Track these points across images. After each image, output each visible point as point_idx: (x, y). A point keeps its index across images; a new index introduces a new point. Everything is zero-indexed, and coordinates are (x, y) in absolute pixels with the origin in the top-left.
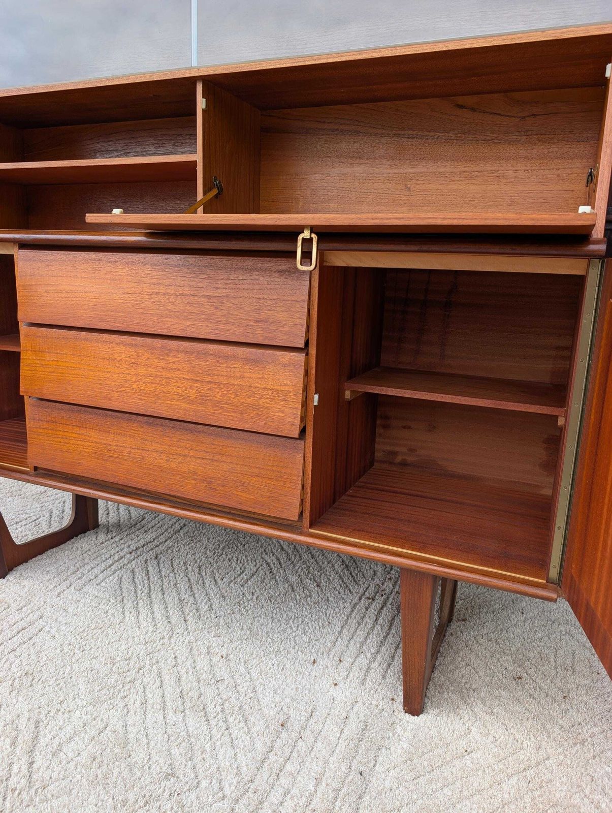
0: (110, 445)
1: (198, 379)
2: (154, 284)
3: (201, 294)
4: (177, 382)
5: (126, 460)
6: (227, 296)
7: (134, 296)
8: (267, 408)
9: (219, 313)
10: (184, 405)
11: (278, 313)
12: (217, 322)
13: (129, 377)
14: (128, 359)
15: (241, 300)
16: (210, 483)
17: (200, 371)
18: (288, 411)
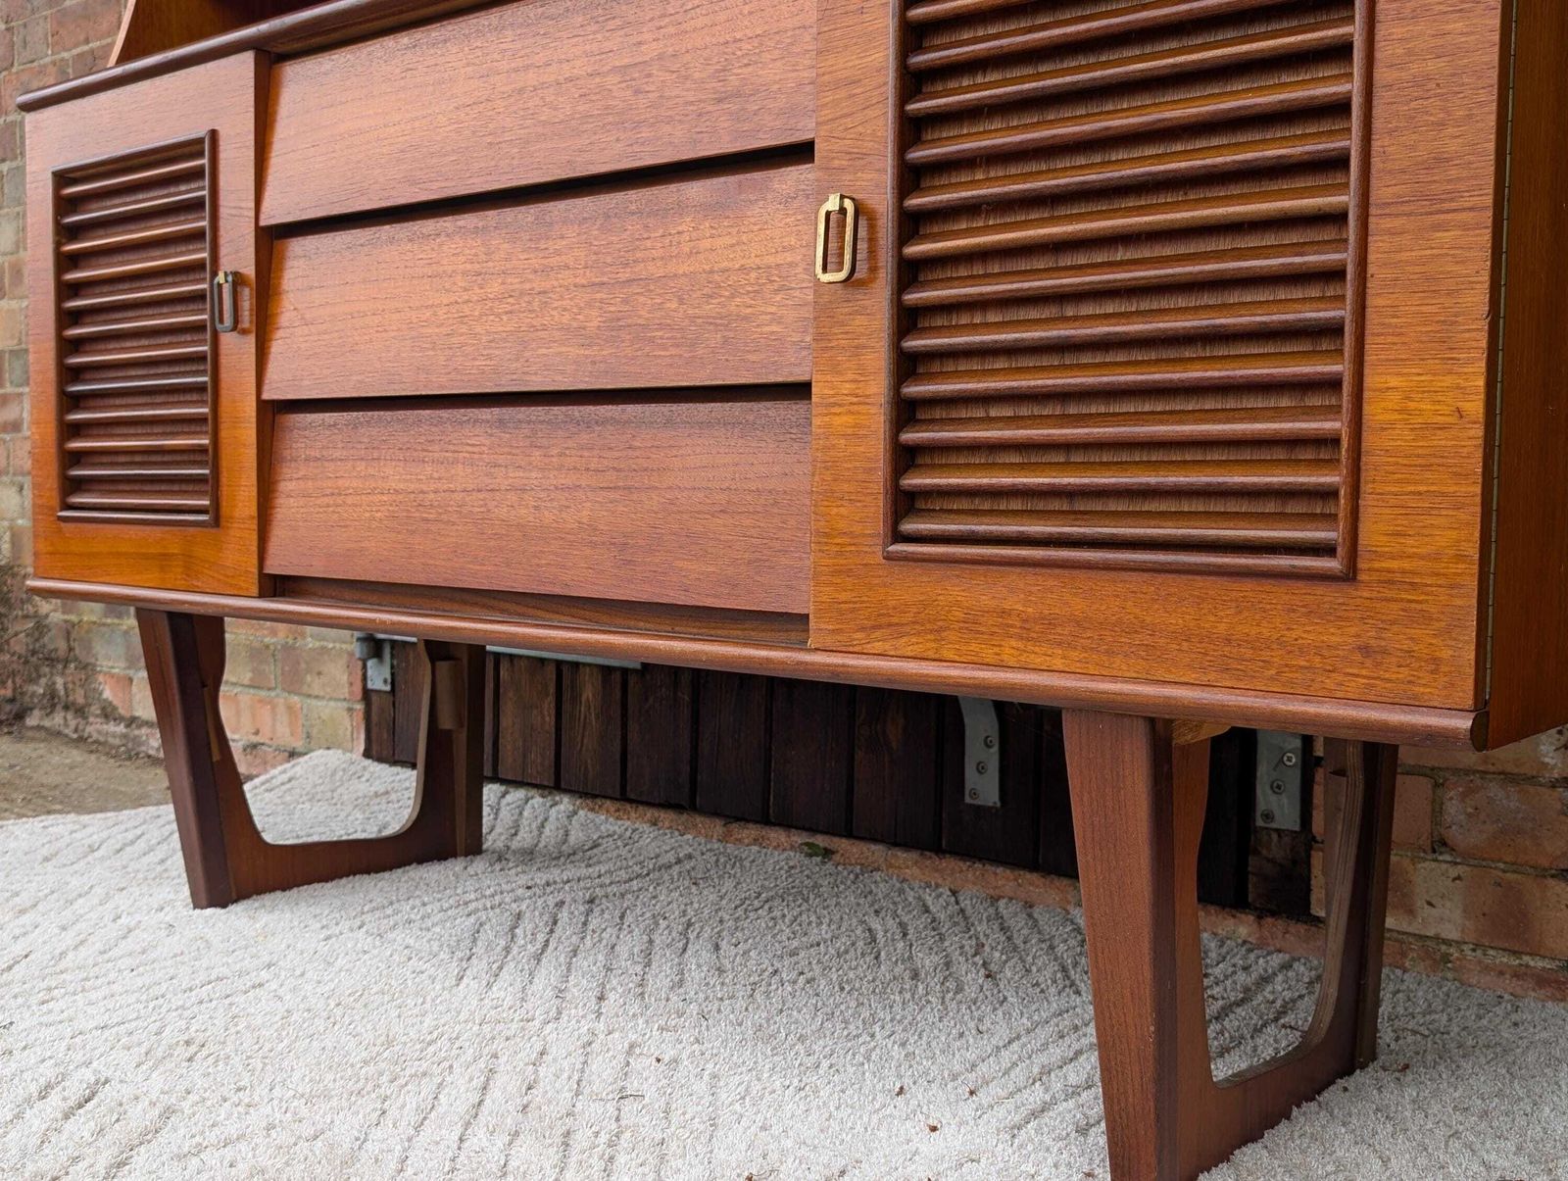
0: (423, 492)
1: (605, 279)
2: (516, 70)
3: (605, 69)
4: (562, 298)
5: (454, 524)
6: (660, 57)
7: (477, 109)
8: (746, 318)
9: (642, 102)
12: (637, 125)
13: (467, 310)
14: (469, 266)
15: (688, 57)
16: (622, 547)
17: (610, 260)
18: (787, 315)
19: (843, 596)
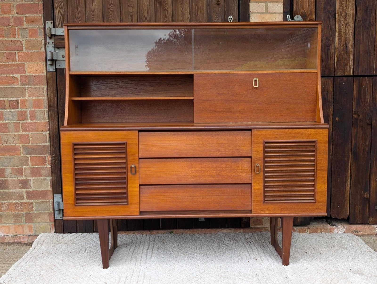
0: (178, 197)
1: (215, 169)
3: (215, 143)
4: (207, 171)
6: (225, 143)
7: (190, 145)
8: (241, 175)
9: (222, 148)
10: (210, 178)
11: (242, 147)
12: (222, 151)
13: (188, 172)
14: (188, 166)
16: (220, 203)
17: (216, 167)
18: (247, 175)
19: (257, 207)
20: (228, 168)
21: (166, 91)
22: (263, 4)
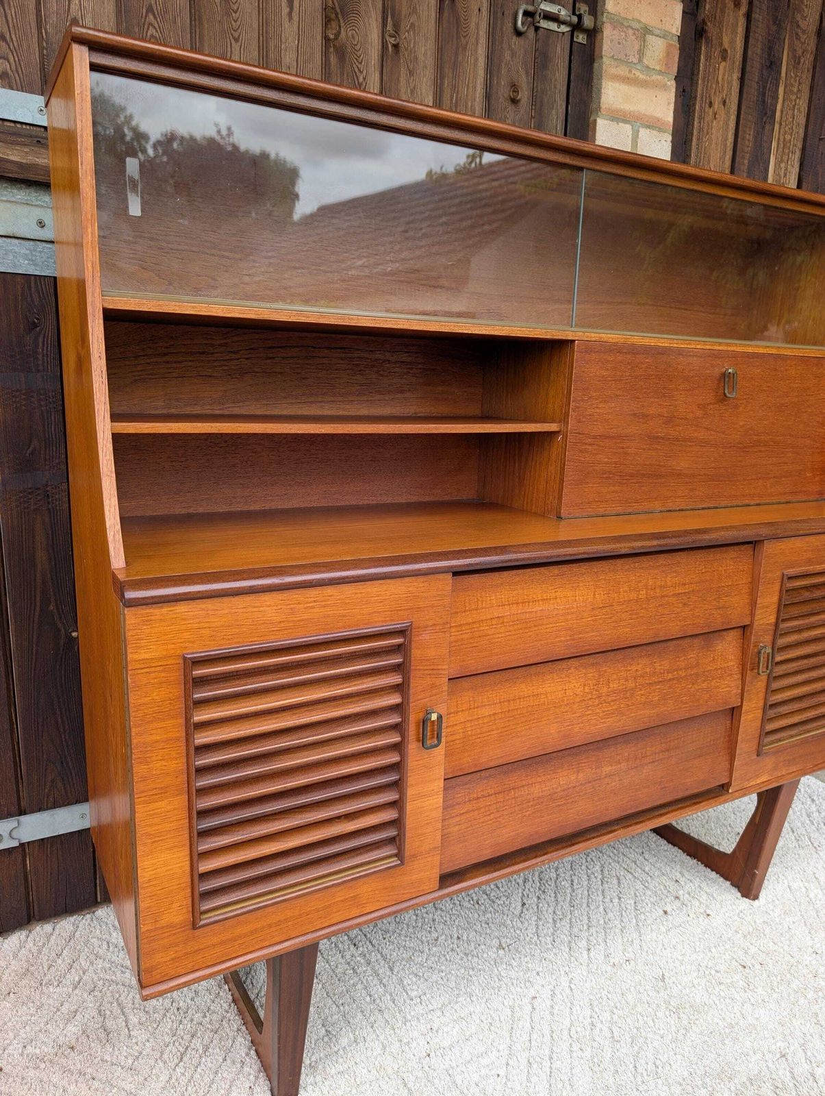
4: (641, 690)
8: (718, 687)
9: (685, 609)
12: (685, 619)
17: (662, 671)
19: (743, 772)
20: (692, 668)
21: (402, 392)
22: (628, 127)
